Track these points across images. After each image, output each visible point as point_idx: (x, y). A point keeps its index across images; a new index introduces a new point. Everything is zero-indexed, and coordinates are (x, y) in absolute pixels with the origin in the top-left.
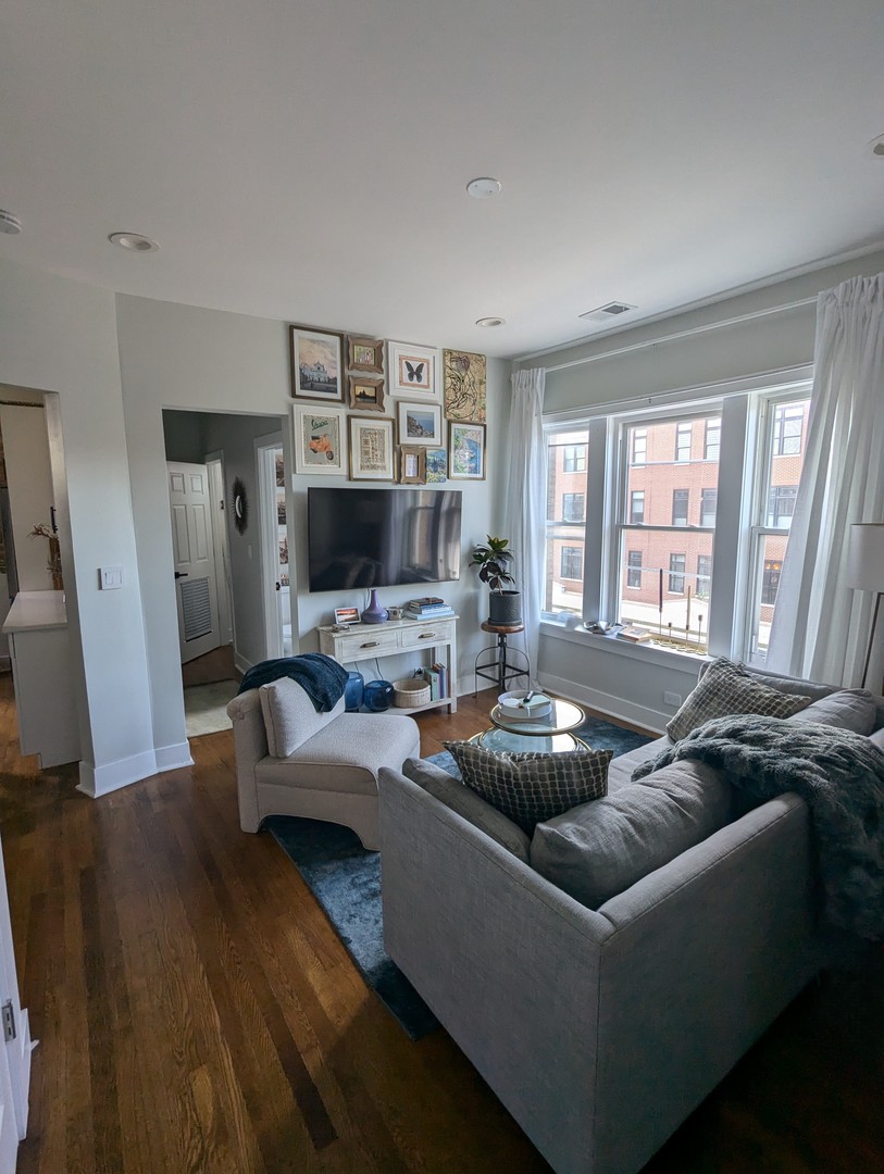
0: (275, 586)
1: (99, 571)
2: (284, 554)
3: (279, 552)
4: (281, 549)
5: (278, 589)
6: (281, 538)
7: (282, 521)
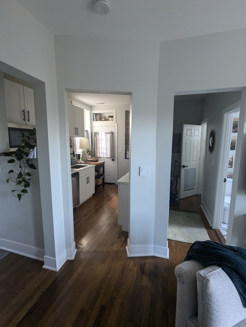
0: (224, 180)
1: (140, 167)
2: (231, 164)
3: (228, 162)
4: (230, 161)
5: (225, 182)
6: (230, 156)
7: (233, 148)
